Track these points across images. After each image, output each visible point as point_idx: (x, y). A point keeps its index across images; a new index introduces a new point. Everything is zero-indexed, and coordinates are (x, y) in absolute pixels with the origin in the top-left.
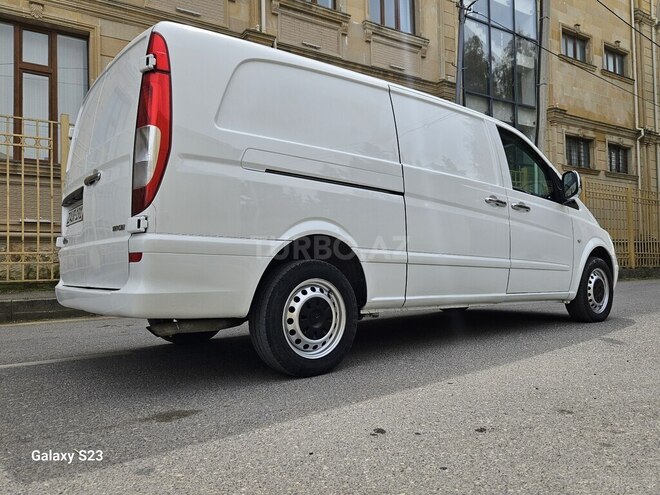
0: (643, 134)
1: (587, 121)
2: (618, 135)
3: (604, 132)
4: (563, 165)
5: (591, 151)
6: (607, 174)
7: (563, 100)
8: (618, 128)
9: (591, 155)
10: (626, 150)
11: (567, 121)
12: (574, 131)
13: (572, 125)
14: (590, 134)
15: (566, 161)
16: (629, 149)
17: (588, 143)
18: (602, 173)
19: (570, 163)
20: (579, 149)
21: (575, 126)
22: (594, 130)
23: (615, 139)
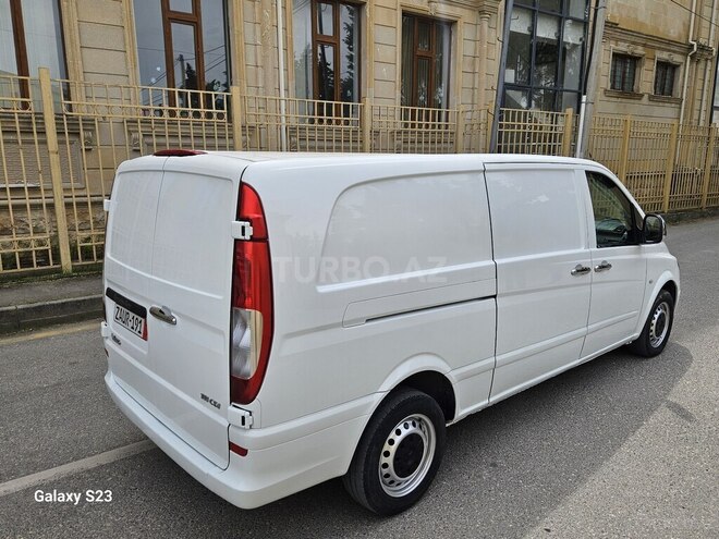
0: (695, 49)
1: (638, 34)
2: (669, 51)
3: (653, 48)
4: (606, 90)
5: (638, 69)
6: (651, 98)
7: (615, 10)
8: (670, 42)
9: (637, 76)
10: (674, 67)
11: (617, 35)
12: (623, 48)
13: (622, 40)
14: (640, 51)
15: (610, 85)
16: (679, 66)
17: (635, 60)
18: (646, 96)
19: (613, 87)
20: (625, 67)
21: (625, 41)
22: (644, 45)
23: (664, 56)
